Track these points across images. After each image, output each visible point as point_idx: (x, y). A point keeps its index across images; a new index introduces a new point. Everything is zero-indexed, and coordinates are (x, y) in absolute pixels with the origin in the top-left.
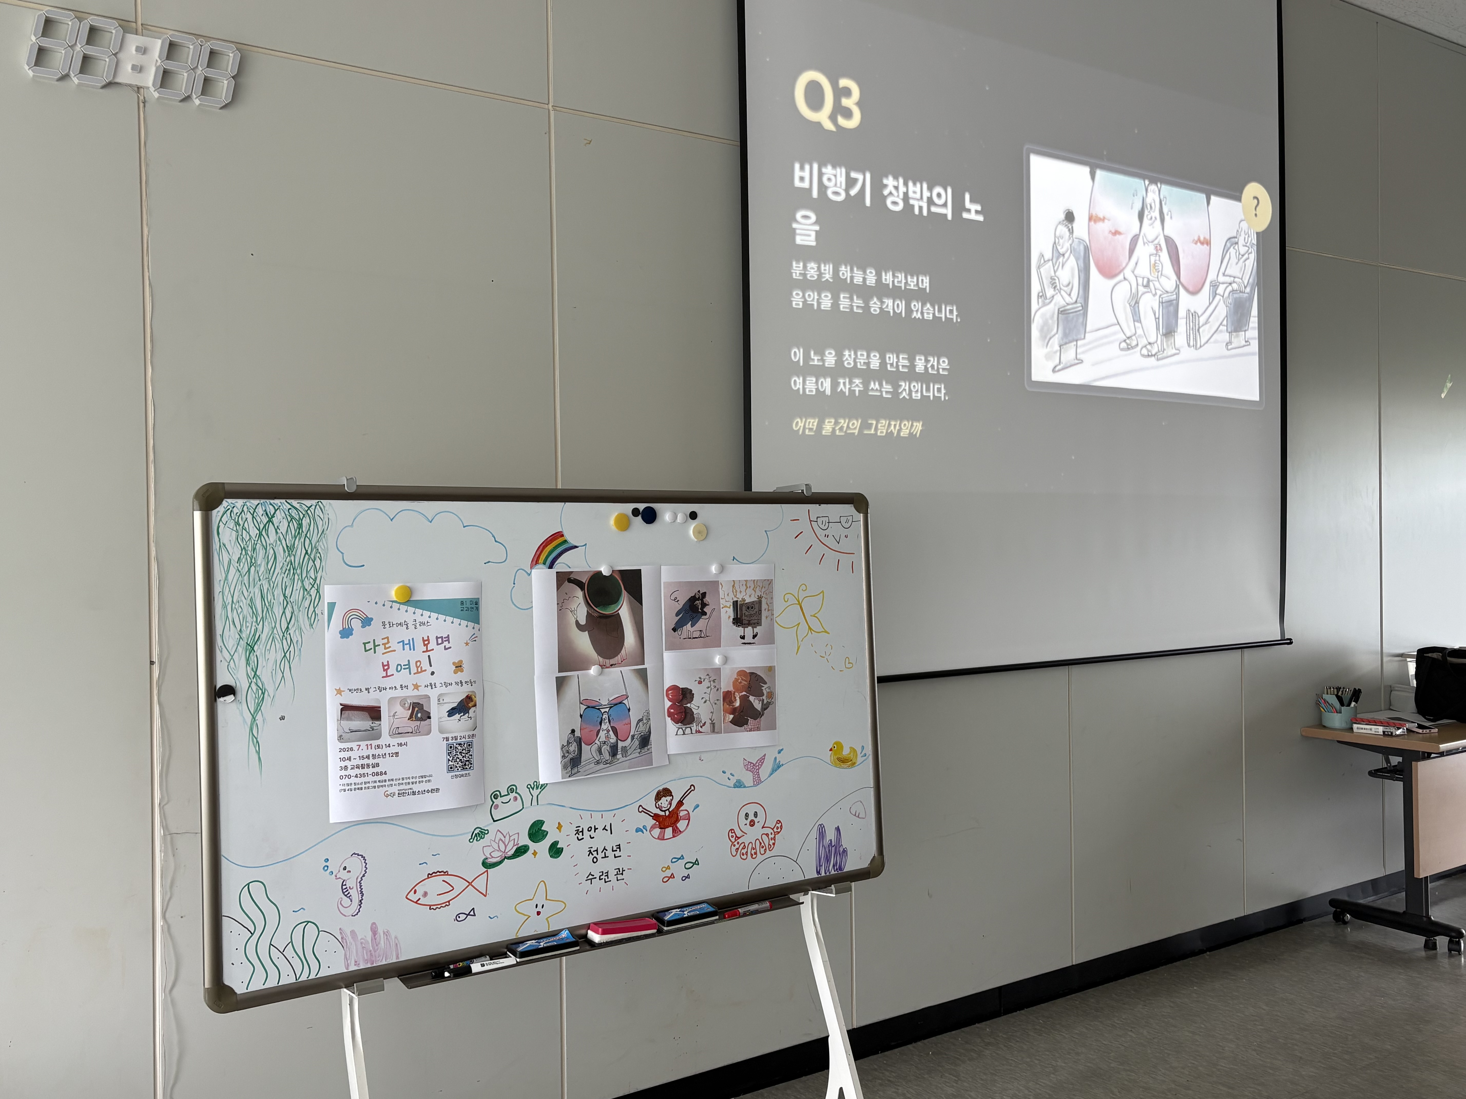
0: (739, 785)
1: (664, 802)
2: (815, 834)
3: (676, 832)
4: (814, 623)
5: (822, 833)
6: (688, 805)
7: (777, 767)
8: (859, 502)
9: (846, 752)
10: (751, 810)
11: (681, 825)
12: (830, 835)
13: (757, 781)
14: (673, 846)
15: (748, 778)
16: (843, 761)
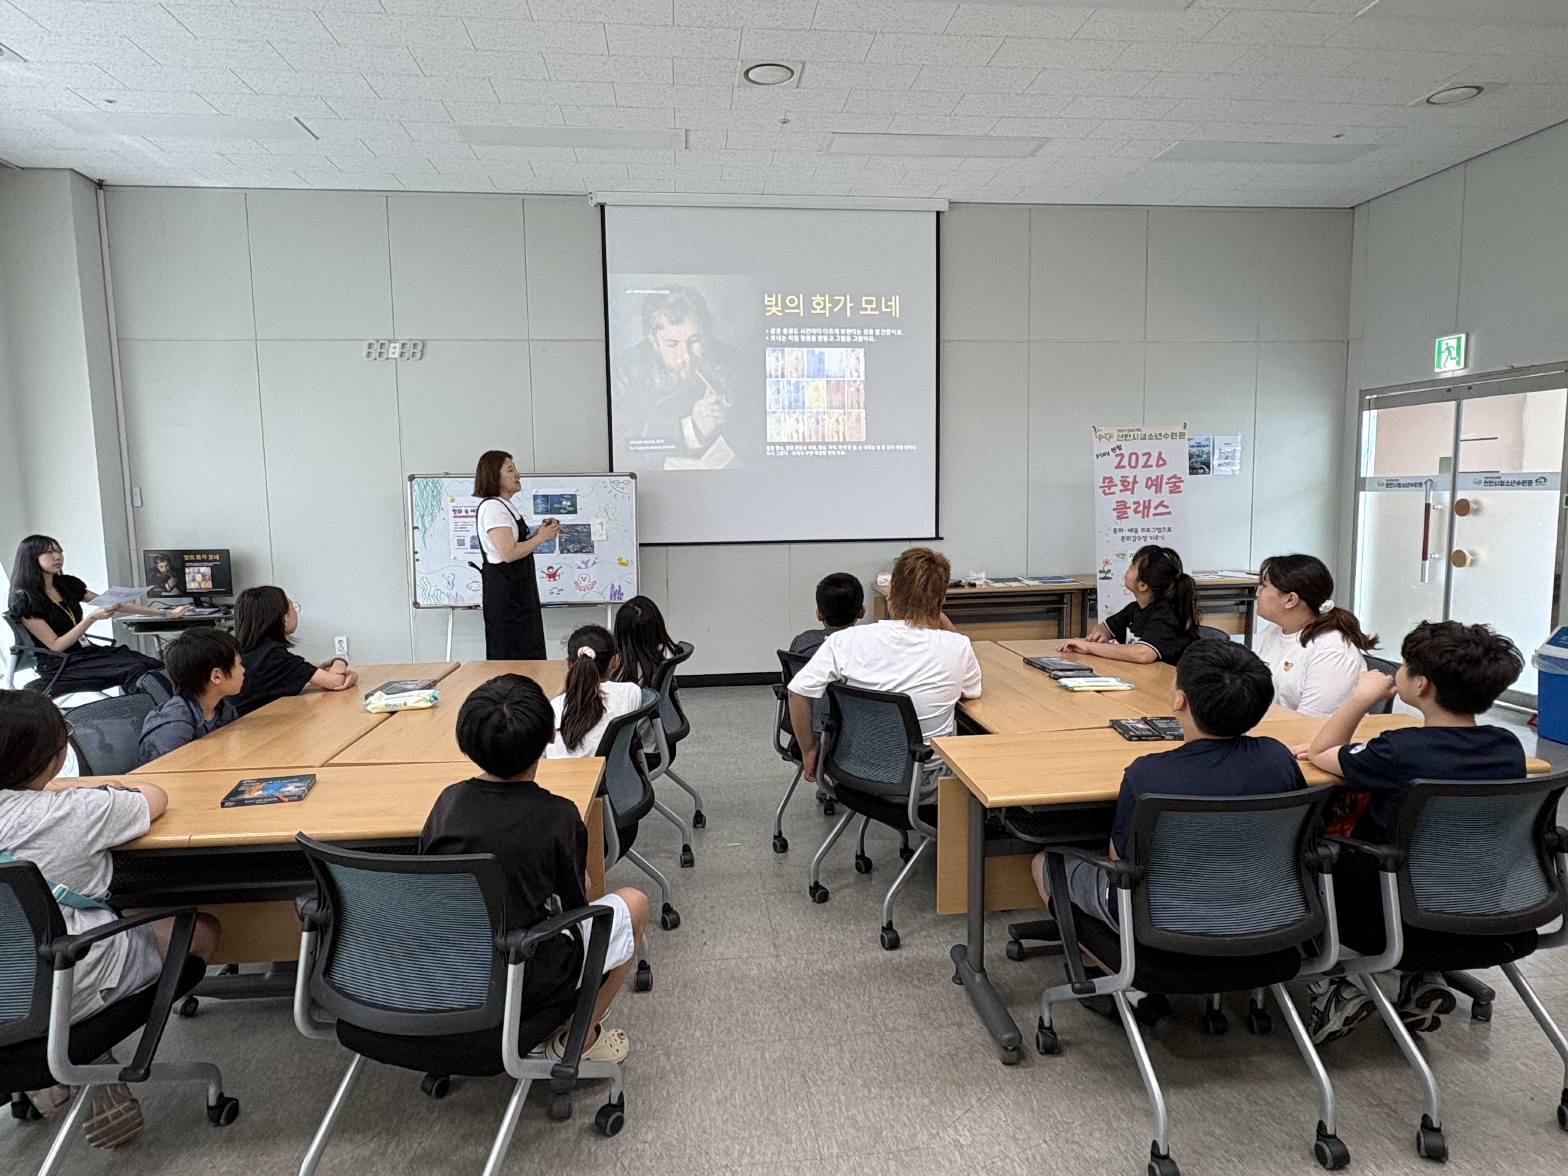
0: (579, 567)
1: (551, 570)
2: (610, 586)
3: (555, 580)
4: (611, 517)
5: (613, 587)
6: (559, 572)
7: (595, 563)
8: (633, 476)
9: (624, 561)
10: (584, 576)
11: (557, 578)
12: (616, 588)
13: (587, 567)
14: (553, 584)
15: (583, 566)
16: (622, 564)
